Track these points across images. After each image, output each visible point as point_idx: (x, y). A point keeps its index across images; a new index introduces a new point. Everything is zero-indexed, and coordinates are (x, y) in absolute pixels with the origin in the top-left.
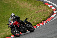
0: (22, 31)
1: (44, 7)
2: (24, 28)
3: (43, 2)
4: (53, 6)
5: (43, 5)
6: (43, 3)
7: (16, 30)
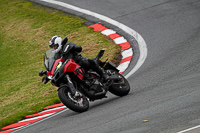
0: (92, 92)
1: (88, 36)
2: (97, 82)
3: (85, 19)
4: (120, 33)
5: (84, 29)
6: (83, 24)
7: (72, 89)
